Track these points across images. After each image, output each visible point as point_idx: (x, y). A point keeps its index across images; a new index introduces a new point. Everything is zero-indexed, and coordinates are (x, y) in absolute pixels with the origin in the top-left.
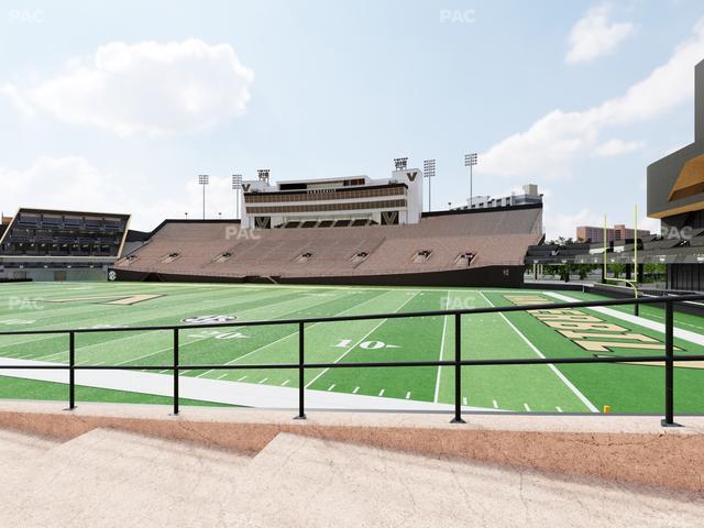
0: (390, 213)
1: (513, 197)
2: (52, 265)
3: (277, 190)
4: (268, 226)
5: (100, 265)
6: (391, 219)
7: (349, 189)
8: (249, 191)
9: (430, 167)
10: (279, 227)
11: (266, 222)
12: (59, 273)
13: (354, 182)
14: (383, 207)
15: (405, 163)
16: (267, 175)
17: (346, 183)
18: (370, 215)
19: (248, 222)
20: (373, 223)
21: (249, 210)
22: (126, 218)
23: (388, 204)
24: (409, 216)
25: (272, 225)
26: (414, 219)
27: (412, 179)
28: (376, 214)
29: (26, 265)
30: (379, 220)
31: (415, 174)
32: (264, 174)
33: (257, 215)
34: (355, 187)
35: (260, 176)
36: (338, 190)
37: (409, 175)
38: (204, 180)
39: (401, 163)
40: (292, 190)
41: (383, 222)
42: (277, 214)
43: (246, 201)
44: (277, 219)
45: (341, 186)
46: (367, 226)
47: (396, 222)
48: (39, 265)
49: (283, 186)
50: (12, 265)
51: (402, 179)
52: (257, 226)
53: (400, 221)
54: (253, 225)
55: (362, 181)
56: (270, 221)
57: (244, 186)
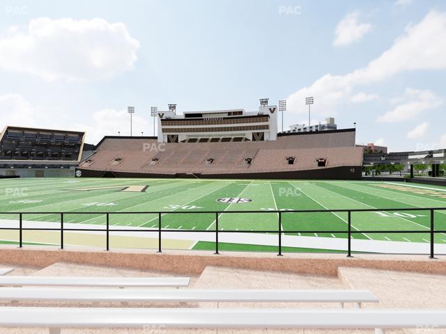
0: (258, 134)
1: (320, 125)
2: (34, 166)
3: (183, 117)
4: (177, 141)
5: (68, 167)
6: (259, 137)
7: (231, 118)
8: (164, 118)
9: (283, 105)
10: (184, 141)
11: (175, 139)
12: (39, 172)
13: (235, 113)
14: (254, 129)
15: (266, 102)
16: (174, 107)
17: (229, 113)
18: (244, 134)
19: (163, 138)
20: (246, 139)
21: (164, 130)
22: (82, 134)
23: (257, 128)
24: (270, 136)
25: (180, 140)
26: (274, 137)
27: (272, 112)
28: (249, 134)
29: (15, 166)
30: (251, 138)
31: (274, 109)
32: (173, 107)
33: (169, 134)
34: (236, 116)
35: (170, 108)
36: (224, 118)
37: (270, 109)
38: (131, 110)
39: (264, 102)
40: (193, 117)
41: (254, 139)
42: (183, 133)
43: (162, 125)
44: (182, 136)
45: (226, 116)
46: (243, 142)
47: (262, 139)
48: (25, 166)
49: (187, 115)
50: (5, 166)
51: (266, 112)
52: (169, 141)
53: (265, 139)
54: (166, 141)
55: (241, 113)
56: (177, 138)
57: (159, 114)
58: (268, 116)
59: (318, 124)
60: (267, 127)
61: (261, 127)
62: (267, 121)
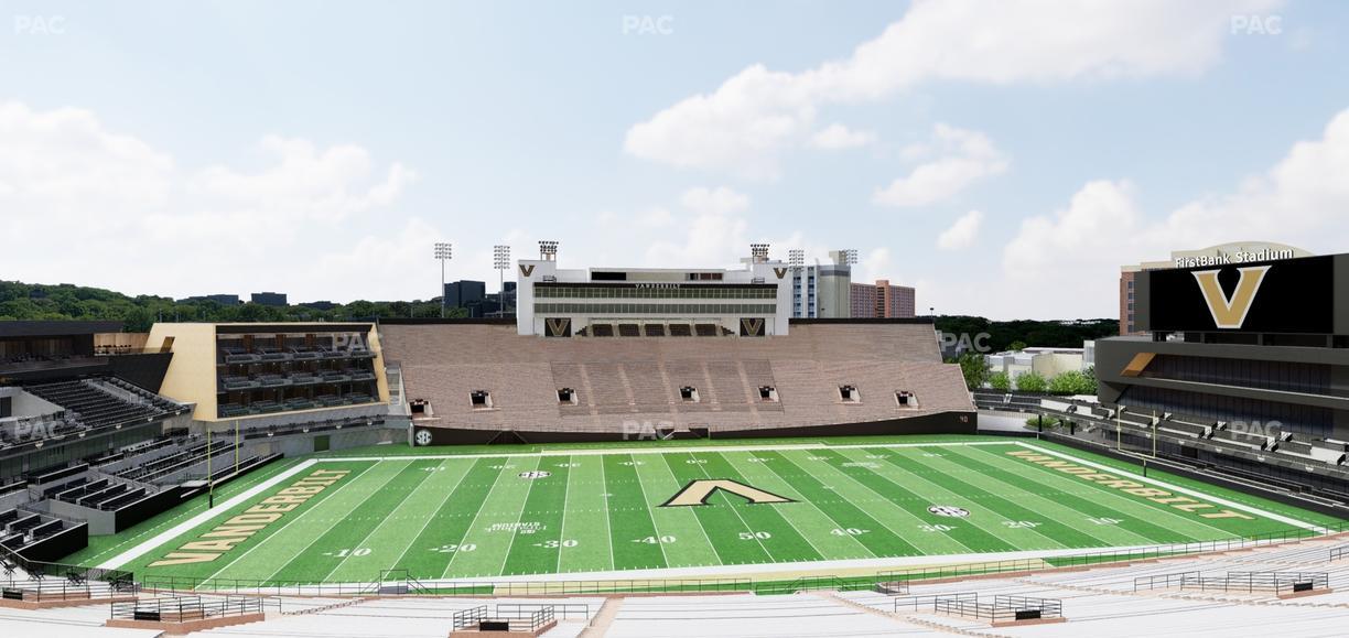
0: (753, 321)
1: (819, 267)
3: (588, 279)
4: (567, 333)
6: (752, 328)
7: (697, 286)
9: (797, 260)
10: (583, 332)
11: (563, 327)
13: (705, 276)
14: (744, 312)
15: (765, 251)
16: (554, 250)
17: (693, 276)
18: (722, 320)
20: (726, 332)
21: (538, 308)
23: (752, 308)
24: (778, 325)
25: (575, 328)
26: (783, 328)
27: (780, 276)
28: (732, 322)
29: (275, 430)
30: (737, 329)
31: (785, 270)
33: (550, 315)
34: (705, 284)
35: (543, 249)
37: (776, 270)
38: (442, 251)
39: (760, 251)
40: (609, 281)
41: (744, 332)
42: (580, 315)
43: (537, 295)
44: (579, 322)
45: (687, 281)
46: (720, 337)
47: (761, 332)
48: (297, 428)
49: (595, 275)
51: (771, 279)
52: (548, 332)
53: (767, 331)
54: (541, 331)
55: (719, 276)
56: (570, 323)
57: (522, 267)
58: (775, 286)
59: (814, 264)
60: (773, 309)
61: (759, 309)
62: (775, 297)
